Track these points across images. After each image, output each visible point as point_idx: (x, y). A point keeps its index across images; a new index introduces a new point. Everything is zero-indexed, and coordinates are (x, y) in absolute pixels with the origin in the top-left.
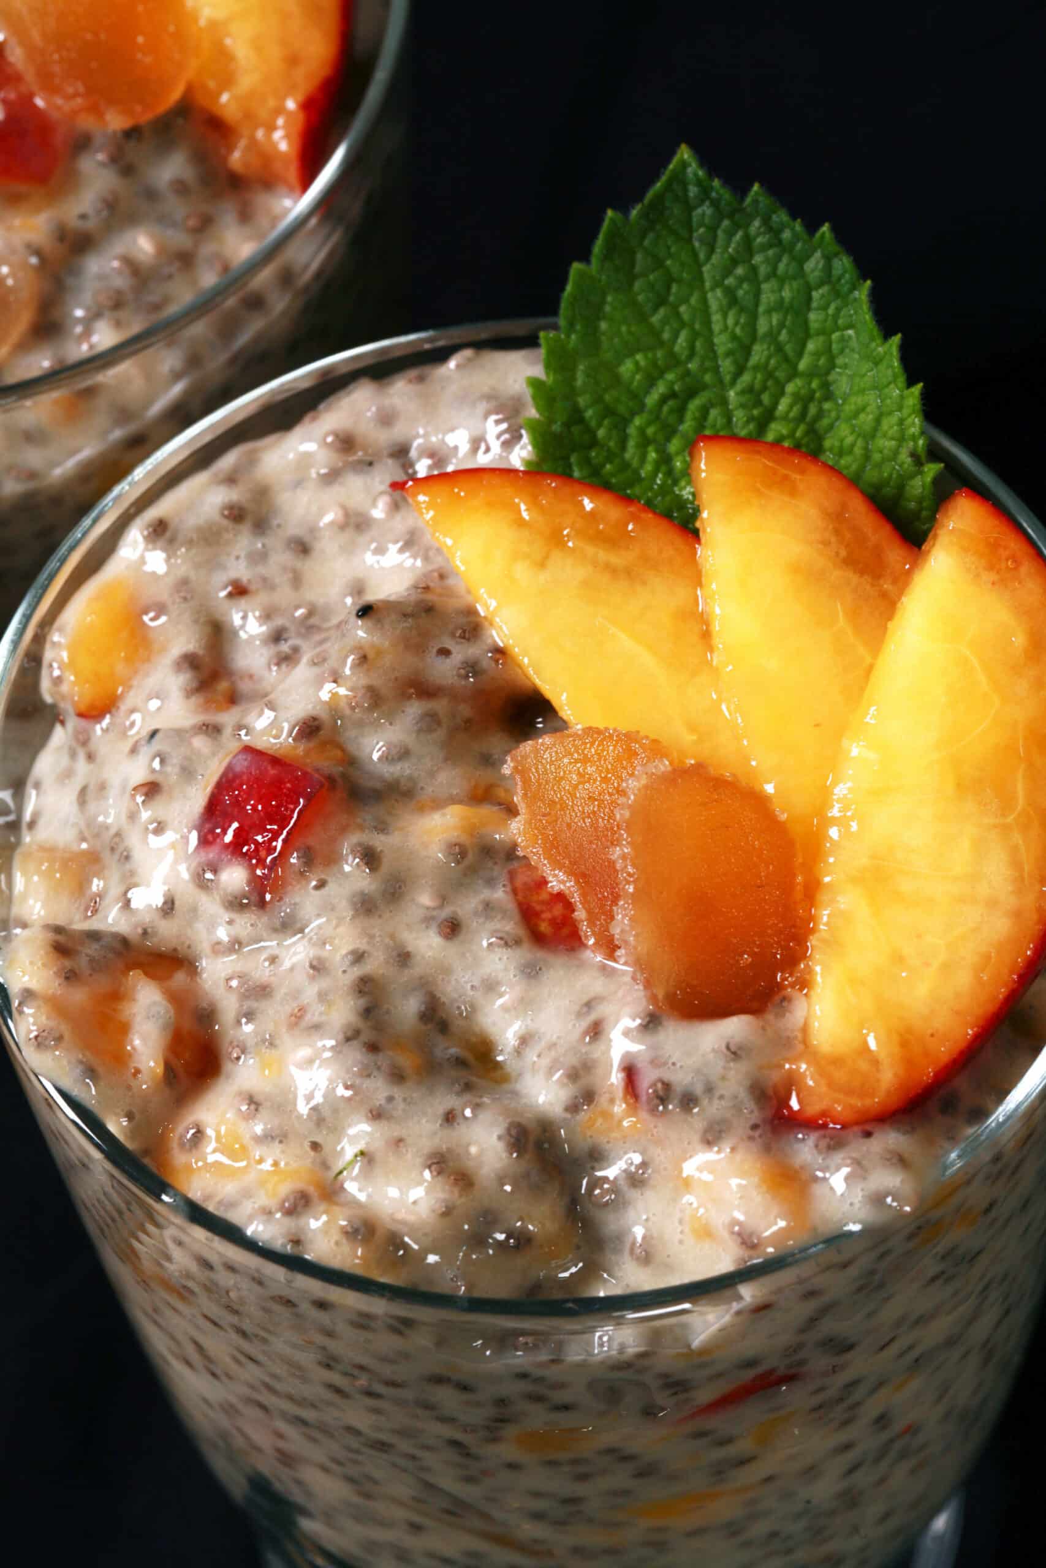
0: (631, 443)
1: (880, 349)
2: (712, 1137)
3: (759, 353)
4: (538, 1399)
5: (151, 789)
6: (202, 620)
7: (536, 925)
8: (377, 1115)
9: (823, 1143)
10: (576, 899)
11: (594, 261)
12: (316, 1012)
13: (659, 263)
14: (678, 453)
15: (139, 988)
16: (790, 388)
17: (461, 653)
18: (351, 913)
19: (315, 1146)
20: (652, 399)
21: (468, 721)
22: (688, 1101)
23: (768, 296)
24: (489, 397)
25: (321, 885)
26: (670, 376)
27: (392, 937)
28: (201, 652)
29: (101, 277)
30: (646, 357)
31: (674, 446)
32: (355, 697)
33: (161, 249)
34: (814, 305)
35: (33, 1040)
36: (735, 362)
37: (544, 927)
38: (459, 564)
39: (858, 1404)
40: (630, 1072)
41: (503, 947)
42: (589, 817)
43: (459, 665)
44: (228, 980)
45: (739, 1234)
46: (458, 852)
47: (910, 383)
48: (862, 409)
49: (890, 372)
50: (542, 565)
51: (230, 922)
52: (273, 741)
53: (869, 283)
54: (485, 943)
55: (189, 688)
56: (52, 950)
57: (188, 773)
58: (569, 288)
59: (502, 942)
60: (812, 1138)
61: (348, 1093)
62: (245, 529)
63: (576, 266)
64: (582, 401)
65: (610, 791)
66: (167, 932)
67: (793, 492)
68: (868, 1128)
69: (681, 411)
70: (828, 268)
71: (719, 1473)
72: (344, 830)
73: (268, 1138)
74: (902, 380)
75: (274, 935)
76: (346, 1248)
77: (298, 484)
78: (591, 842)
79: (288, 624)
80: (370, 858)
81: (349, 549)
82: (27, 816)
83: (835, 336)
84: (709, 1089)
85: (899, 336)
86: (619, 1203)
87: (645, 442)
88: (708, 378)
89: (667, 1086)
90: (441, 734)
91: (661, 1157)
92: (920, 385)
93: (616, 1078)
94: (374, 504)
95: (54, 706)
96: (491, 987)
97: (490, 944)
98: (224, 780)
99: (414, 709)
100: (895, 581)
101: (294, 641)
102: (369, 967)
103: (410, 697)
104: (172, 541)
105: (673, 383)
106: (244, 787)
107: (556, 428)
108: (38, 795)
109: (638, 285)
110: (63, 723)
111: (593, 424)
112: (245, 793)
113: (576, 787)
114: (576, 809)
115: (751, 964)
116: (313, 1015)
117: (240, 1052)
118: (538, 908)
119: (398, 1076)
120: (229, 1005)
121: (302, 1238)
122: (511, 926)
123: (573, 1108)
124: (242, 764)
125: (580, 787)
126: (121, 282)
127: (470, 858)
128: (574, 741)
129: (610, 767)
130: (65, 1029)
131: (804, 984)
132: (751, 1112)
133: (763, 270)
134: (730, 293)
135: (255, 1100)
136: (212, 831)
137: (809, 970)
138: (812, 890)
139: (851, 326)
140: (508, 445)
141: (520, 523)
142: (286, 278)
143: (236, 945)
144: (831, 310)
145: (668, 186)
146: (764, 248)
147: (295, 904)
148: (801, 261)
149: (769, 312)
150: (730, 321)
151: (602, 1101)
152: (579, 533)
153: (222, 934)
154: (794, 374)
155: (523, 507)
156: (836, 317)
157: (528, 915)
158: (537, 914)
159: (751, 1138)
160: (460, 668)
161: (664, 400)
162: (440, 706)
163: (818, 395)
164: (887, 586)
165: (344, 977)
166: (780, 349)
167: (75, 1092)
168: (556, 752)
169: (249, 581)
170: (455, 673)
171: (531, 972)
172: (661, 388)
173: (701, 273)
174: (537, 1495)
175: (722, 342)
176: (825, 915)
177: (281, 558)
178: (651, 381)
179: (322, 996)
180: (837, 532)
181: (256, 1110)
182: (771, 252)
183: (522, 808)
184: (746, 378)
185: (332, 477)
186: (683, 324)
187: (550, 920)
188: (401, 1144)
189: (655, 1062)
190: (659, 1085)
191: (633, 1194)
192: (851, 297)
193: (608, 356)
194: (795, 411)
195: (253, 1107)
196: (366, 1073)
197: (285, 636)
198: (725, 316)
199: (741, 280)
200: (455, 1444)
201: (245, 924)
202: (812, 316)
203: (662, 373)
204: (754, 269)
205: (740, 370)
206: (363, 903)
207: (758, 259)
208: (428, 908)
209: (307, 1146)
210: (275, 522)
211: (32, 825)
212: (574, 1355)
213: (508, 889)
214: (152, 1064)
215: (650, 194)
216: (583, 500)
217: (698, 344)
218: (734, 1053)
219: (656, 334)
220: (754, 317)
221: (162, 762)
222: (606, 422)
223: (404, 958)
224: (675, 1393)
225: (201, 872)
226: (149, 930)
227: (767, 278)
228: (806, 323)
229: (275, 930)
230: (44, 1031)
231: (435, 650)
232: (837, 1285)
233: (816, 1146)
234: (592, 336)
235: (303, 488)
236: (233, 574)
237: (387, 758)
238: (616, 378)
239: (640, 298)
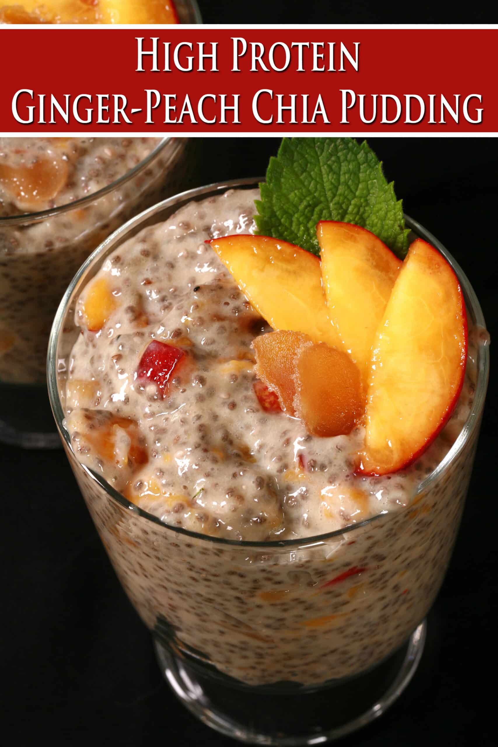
0: (294, 224)
1: (387, 187)
2: (332, 480)
3: (341, 189)
4: (269, 579)
5: (119, 357)
6: (135, 293)
7: (264, 404)
8: (208, 475)
9: (373, 482)
10: (279, 394)
11: (278, 156)
12: (184, 438)
13: (303, 156)
14: (312, 227)
15: (117, 431)
16: (353, 202)
17: (233, 304)
18: (196, 401)
19: (185, 487)
20: (301, 207)
21: (236, 329)
22: (323, 467)
23: (344, 167)
24: (240, 208)
25: (184, 391)
26: (308, 199)
27: (211, 410)
28: (135, 306)
29: (91, 165)
30: (299, 191)
31: (310, 224)
32: (194, 321)
33: (114, 154)
34: (361, 171)
35: (79, 451)
36: (332, 193)
37: (267, 405)
38: (231, 270)
39: (386, 581)
40: (301, 457)
41: (252, 412)
42: (283, 364)
43: (232, 308)
44: (150, 427)
45: (343, 515)
46: (234, 378)
47: (398, 199)
48: (381, 209)
49: (390, 195)
50: (262, 270)
51: (150, 406)
52: (164, 338)
53: (382, 162)
54: (245, 411)
55: (131, 319)
56: (85, 417)
57: (132, 351)
58: (269, 166)
59: (252, 411)
60: (369, 480)
61: (197, 467)
62: (150, 259)
63: (272, 158)
64: (275, 209)
65: (291, 354)
66: (127, 411)
67: (355, 240)
68: (389, 475)
69: (312, 211)
70: (366, 157)
71: (336, 608)
72: (192, 370)
73: (167, 485)
74: (395, 198)
75: (166, 410)
76: (198, 524)
77: (169, 242)
78: (284, 373)
79: (167, 294)
80: (202, 380)
81: (189, 266)
82: (70, 369)
83: (369, 182)
84: (330, 463)
85: (393, 182)
86: (299, 506)
87: (299, 224)
88: (322, 199)
89: (315, 462)
90: (226, 334)
91: (313, 488)
92: (402, 200)
93: (296, 460)
94: (198, 249)
95: (79, 327)
96: (248, 427)
97: (247, 412)
98: (146, 353)
99: (216, 325)
100: (394, 273)
101: (169, 301)
102: (204, 421)
103: (214, 321)
104: (122, 264)
105: (309, 201)
106: (154, 355)
107: (266, 219)
108: (74, 361)
109: (295, 164)
110: (83, 333)
111: (280, 217)
112: (155, 358)
113: (278, 353)
114: (278, 360)
115: (345, 416)
116: (183, 439)
117: (156, 454)
118: (265, 398)
119: (215, 461)
120: (151, 437)
121: (182, 521)
122: (255, 405)
123: (280, 471)
124: (153, 347)
125: (279, 352)
126: (99, 166)
127: (239, 380)
128: (277, 335)
129: (290, 345)
130: (91, 446)
131: (364, 423)
132: (346, 471)
133: (342, 158)
134: (330, 167)
135: (162, 471)
136: (142, 372)
137: (366, 418)
138: (366, 389)
139: (375, 178)
140: (248, 226)
141: (254, 254)
142: (161, 164)
143: (153, 414)
144: (368, 173)
146: (342, 150)
147: (174, 398)
148: (356, 154)
149: (345, 174)
150: (330, 177)
151: (291, 467)
152: (276, 258)
153: (147, 410)
154: (355, 197)
155: (255, 249)
156: (369, 175)
157: (261, 400)
158: (264, 400)
159: (346, 480)
160: (233, 310)
161: (306, 207)
162: (226, 324)
163: (363, 205)
164: (391, 275)
165: (194, 425)
166: (349, 187)
167: (95, 469)
168: (270, 340)
169: (152, 279)
170: (231, 311)
171: (263, 421)
172: (305, 203)
173: (319, 160)
174: (269, 618)
175: (327, 186)
176: (371, 398)
177: (164, 269)
178: (301, 201)
179: (186, 432)
180: (372, 255)
181: (163, 474)
182: (345, 151)
183: (258, 361)
184: (336, 199)
185: (182, 239)
186: (312, 179)
187: (269, 402)
188: (217, 486)
189: (310, 453)
190: (312, 462)
191: (303, 502)
192: (375, 167)
193: (285, 191)
194: (356, 210)
195: (161, 473)
196: (203, 460)
197: (166, 299)
198: (328, 175)
199: (334, 162)
200: (238, 598)
201: (156, 406)
202: (361, 175)
203: (305, 197)
204: (338, 158)
205: (334, 195)
206: (200, 397)
207: (340, 154)
208: (224, 399)
209: (182, 487)
210: (161, 256)
211: (72, 372)
212: (282, 562)
213: (253, 391)
214: (123, 459)
216: (277, 246)
217: (318, 186)
218: (339, 449)
219: (302, 183)
220: (339, 175)
221: (122, 347)
222: (284, 216)
223: (215, 417)
224: (320, 576)
225: (139, 387)
226: (120, 410)
227: (344, 161)
228: (358, 178)
229: (167, 408)
230: (83, 447)
231: (223, 303)
232: (379, 534)
233: (370, 483)
234: (278, 184)
235: (171, 243)
236: (146, 276)
237: (207, 343)
238: (288, 199)
239: (296, 169)
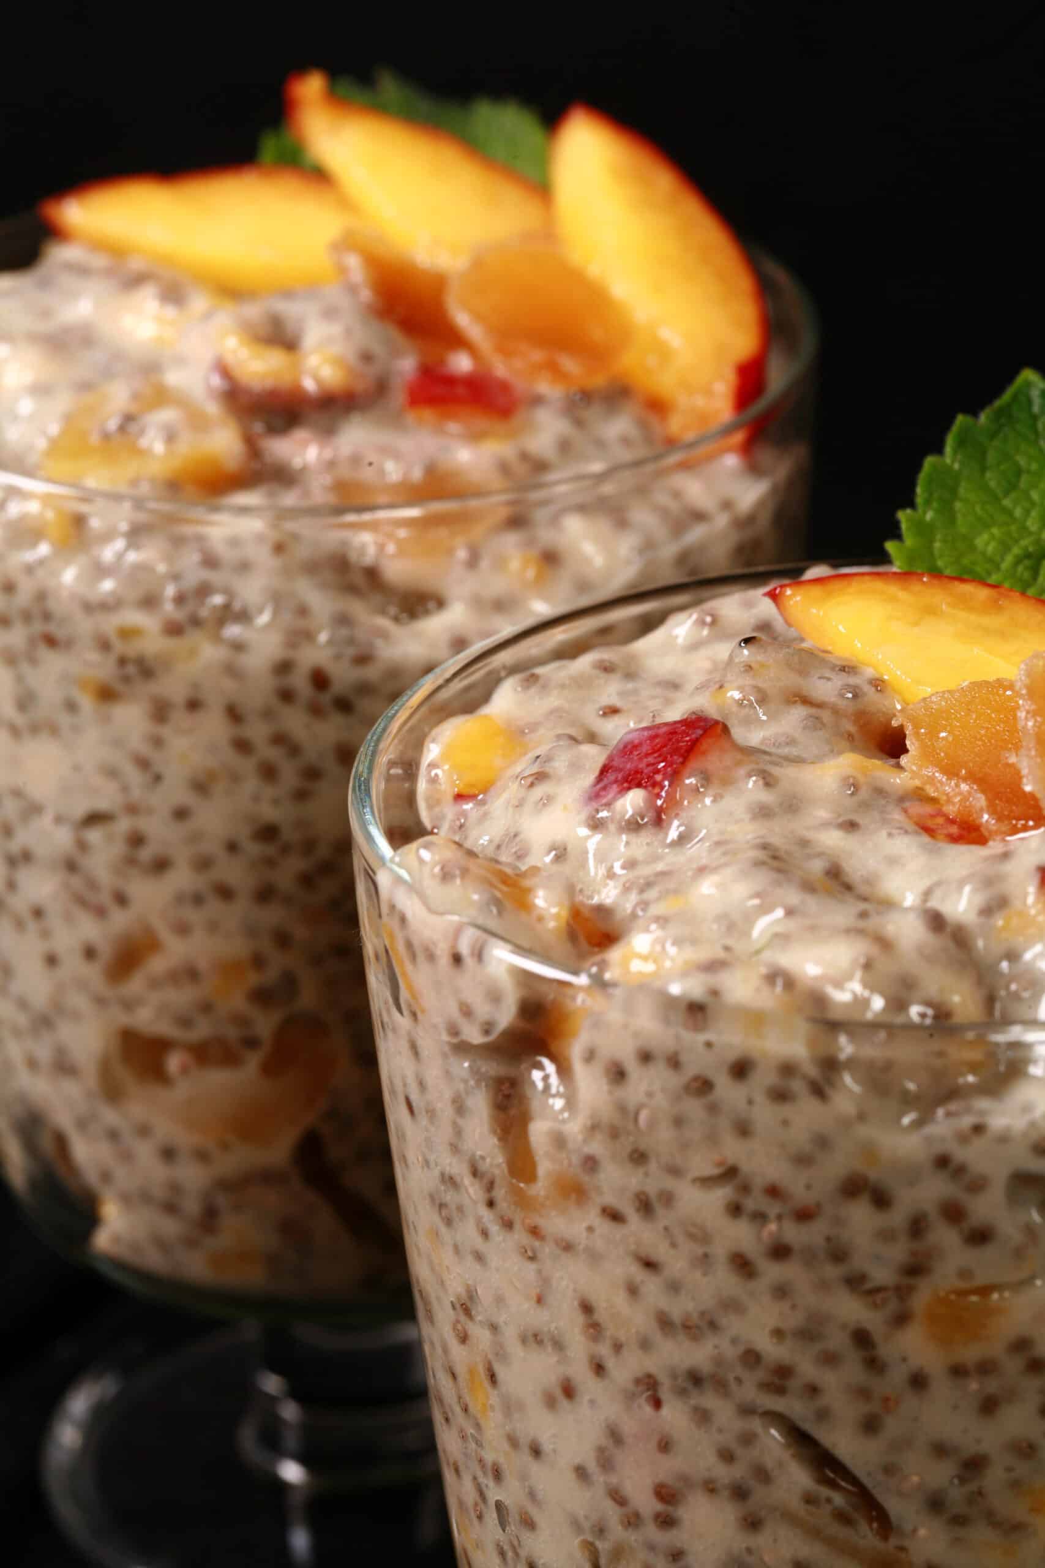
5: (540, 777)
11: (948, 449)
12: (720, 862)
13: (1009, 458)
17: (840, 680)
18: (750, 817)
20: (1006, 565)
21: (851, 735)
25: (719, 798)
26: (1024, 543)
27: (791, 831)
30: (1000, 530)
32: (741, 693)
41: (902, 835)
43: (840, 687)
46: (852, 785)
50: (916, 624)
51: (627, 845)
54: (884, 834)
57: (575, 767)
58: (924, 473)
59: (902, 831)
61: (758, 902)
62: (617, 677)
63: (929, 460)
64: (940, 563)
72: (739, 764)
77: (664, 653)
80: (767, 779)
90: (825, 733)
93: (1030, 880)
96: (894, 861)
97: (890, 834)
98: (615, 754)
99: (798, 713)
102: (770, 841)
103: (795, 702)
104: (543, 686)
105: (1026, 547)
109: (988, 475)
118: (934, 827)
119: (809, 887)
120: (626, 900)
122: (911, 827)
123: (987, 911)
127: (864, 793)
145: (1015, 398)
147: (693, 817)
151: (1017, 904)
158: (933, 830)
160: (841, 689)
161: (1018, 561)
162: (826, 716)
165: (747, 844)
169: (621, 705)
170: (836, 692)
172: (1016, 551)
177: (651, 692)
178: (1005, 547)
179: (725, 854)
183: (912, 744)
186: (1033, 504)
187: (946, 833)
188: (816, 928)
193: (964, 530)
195: (663, 923)
196: (778, 884)
201: (640, 845)
203: (1017, 541)
206: (761, 810)
208: (826, 817)
209: (718, 947)
210: (643, 674)
213: (903, 815)
215: (998, 403)
219: (1009, 513)
223: (804, 843)
225: (594, 813)
229: (672, 845)
231: (816, 676)
234: (948, 513)
235: (668, 655)
236: (605, 703)
237: (774, 744)
238: (972, 548)
239: (993, 484)
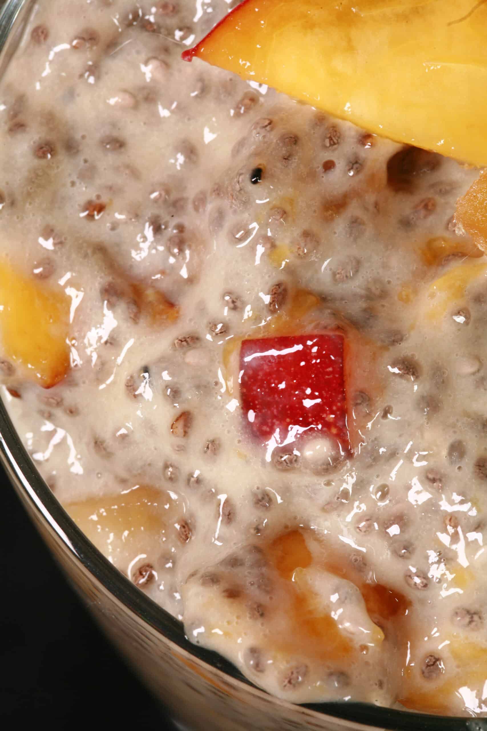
5: (185, 420)
6: (89, 251)
12: (468, 515)
15: (310, 582)
17: (340, 157)
18: (425, 417)
21: (377, 205)
25: (387, 411)
27: (467, 414)
28: (110, 279)
35: (288, 685)
43: (346, 169)
46: (462, 316)
51: (328, 484)
55: (132, 316)
56: (231, 600)
57: (202, 388)
62: (62, 156)
66: (275, 519)
79: (156, 211)
80: (413, 368)
90: (369, 231)
99: (340, 225)
101: (174, 222)
103: (331, 219)
110: (17, 395)
116: (467, 518)
117: (422, 579)
124: (254, 358)
135: (472, 612)
143: (344, 498)
153: (326, 495)
160: (348, 171)
162: (354, 209)
165: (463, 473)
169: (98, 197)
170: (347, 177)
177: (107, 162)
181: (480, 618)
195: (474, 617)
197: (163, 222)
206: (428, 405)
208: (474, 374)
210: (78, 136)
225: (280, 460)
230: (292, 673)
231: (322, 167)
235: (78, 95)
236: (82, 200)
